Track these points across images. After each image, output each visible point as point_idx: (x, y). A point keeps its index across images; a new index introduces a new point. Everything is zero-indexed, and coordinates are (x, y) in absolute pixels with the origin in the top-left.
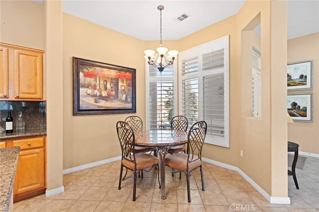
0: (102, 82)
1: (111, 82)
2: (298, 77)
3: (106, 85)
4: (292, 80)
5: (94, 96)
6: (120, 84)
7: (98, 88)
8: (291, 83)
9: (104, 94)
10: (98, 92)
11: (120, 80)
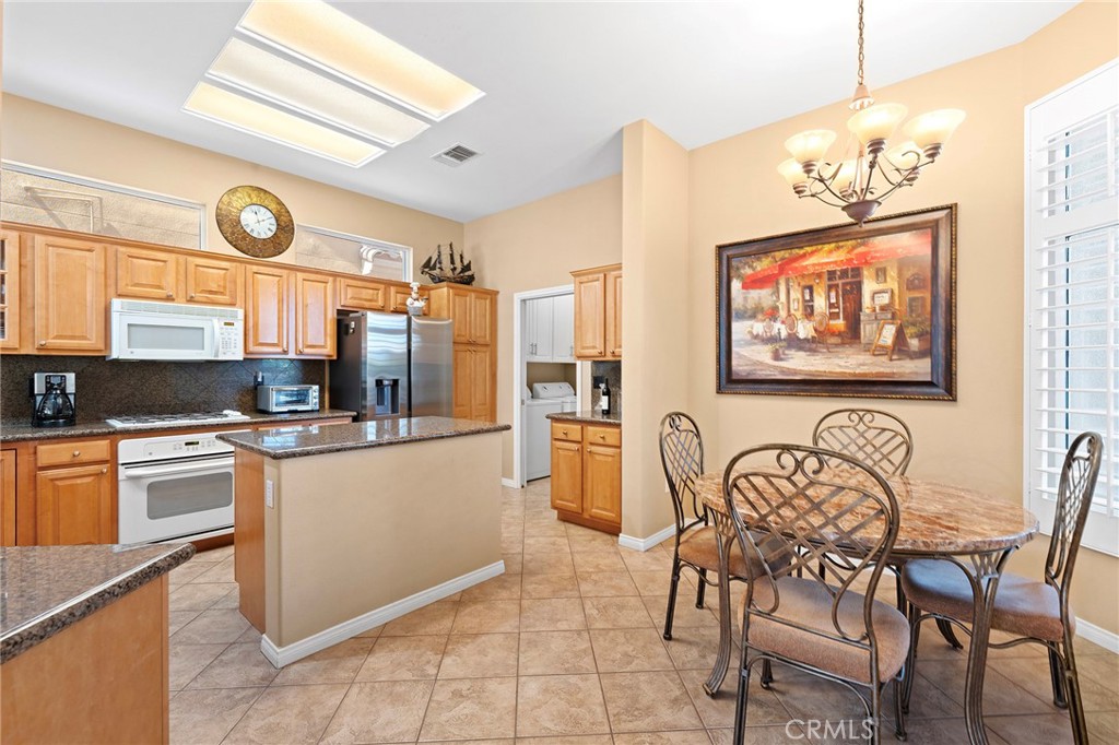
0: (796, 294)
1: (830, 288)
3: (812, 300)
5: (772, 340)
6: (869, 287)
7: (783, 313)
9: (804, 330)
10: (783, 327)
11: (867, 273)
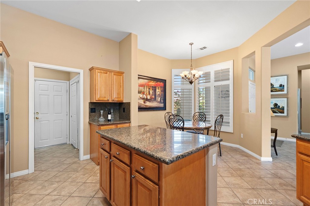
0: (147, 90)
1: (152, 89)
2: (278, 86)
3: (150, 91)
4: (274, 88)
5: (143, 99)
6: (157, 90)
7: (145, 93)
8: (274, 90)
9: (149, 97)
10: (145, 96)
11: (157, 88)
